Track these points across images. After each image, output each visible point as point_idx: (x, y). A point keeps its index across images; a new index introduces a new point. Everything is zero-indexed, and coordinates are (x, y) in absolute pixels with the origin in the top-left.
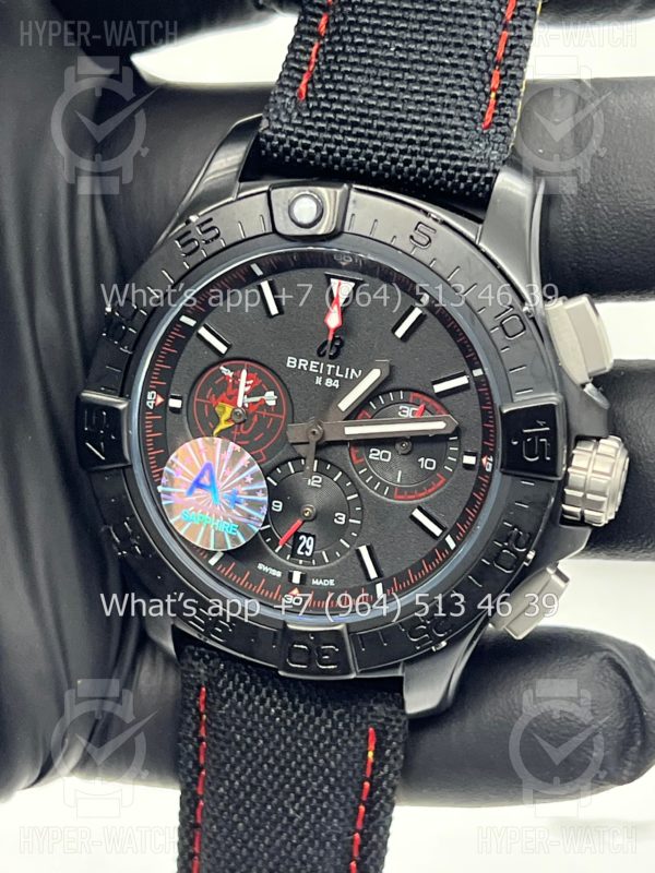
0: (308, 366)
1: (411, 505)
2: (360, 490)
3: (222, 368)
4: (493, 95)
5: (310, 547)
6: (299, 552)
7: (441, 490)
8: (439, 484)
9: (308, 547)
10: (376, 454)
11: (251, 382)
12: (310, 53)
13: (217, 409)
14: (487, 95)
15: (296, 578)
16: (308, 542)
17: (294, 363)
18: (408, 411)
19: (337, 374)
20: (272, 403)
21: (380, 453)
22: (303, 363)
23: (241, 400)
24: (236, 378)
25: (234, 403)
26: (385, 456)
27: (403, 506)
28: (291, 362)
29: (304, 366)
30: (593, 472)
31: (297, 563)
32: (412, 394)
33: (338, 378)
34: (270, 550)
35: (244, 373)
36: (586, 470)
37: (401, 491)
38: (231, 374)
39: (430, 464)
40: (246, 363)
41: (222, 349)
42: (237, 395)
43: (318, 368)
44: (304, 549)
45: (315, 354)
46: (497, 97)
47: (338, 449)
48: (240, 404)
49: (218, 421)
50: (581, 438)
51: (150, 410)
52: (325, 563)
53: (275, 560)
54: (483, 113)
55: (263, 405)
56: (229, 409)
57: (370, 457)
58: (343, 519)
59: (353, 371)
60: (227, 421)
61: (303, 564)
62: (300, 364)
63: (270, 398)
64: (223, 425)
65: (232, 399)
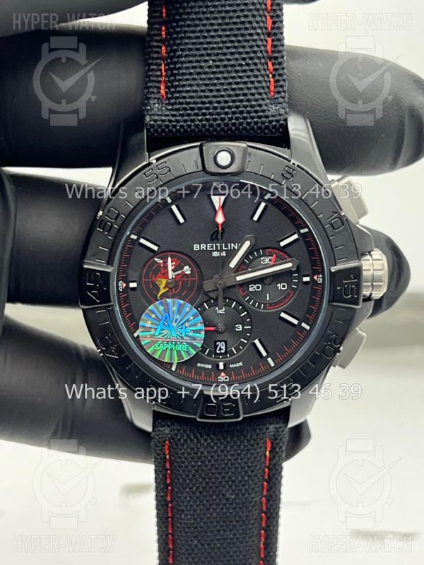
0: (206, 248)
1: (277, 311)
2: (248, 309)
3: (156, 259)
4: (271, 76)
5: (224, 348)
6: (218, 352)
7: (293, 299)
8: (291, 296)
9: (222, 347)
10: (252, 288)
11: (174, 263)
12: (161, 70)
13: (157, 283)
14: (268, 76)
15: (221, 367)
16: (222, 345)
17: (198, 247)
18: (266, 260)
19: (224, 248)
20: (189, 272)
21: (255, 287)
22: (203, 247)
23: (171, 274)
24: (165, 263)
25: (167, 277)
26: (258, 287)
27: (274, 312)
28: (196, 247)
29: (204, 248)
30: (374, 270)
31: (219, 358)
32: (267, 250)
33: (225, 250)
34: (202, 354)
35: (169, 259)
36: (370, 270)
37: (271, 305)
38: (161, 261)
39: (284, 286)
40: (169, 253)
41: (156, 248)
42: (167, 272)
43: (212, 247)
44: (220, 349)
45: (209, 240)
46: (274, 76)
47: (232, 290)
48: (170, 277)
49: (158, 290)
50: (363, 255)
51: (121, 292)
52: (235, 354)
53: (207, 359)
54: (269, 88)
55: (184, 275)
56: (164, 282)
57: (250, 290)
58: (241, 327)
59: (232, 245)
60: (164, 288)
61: (223, 358)
62: (202, 247)
63: (187, 270)
64: (162, 291)
65: (165, 275)
